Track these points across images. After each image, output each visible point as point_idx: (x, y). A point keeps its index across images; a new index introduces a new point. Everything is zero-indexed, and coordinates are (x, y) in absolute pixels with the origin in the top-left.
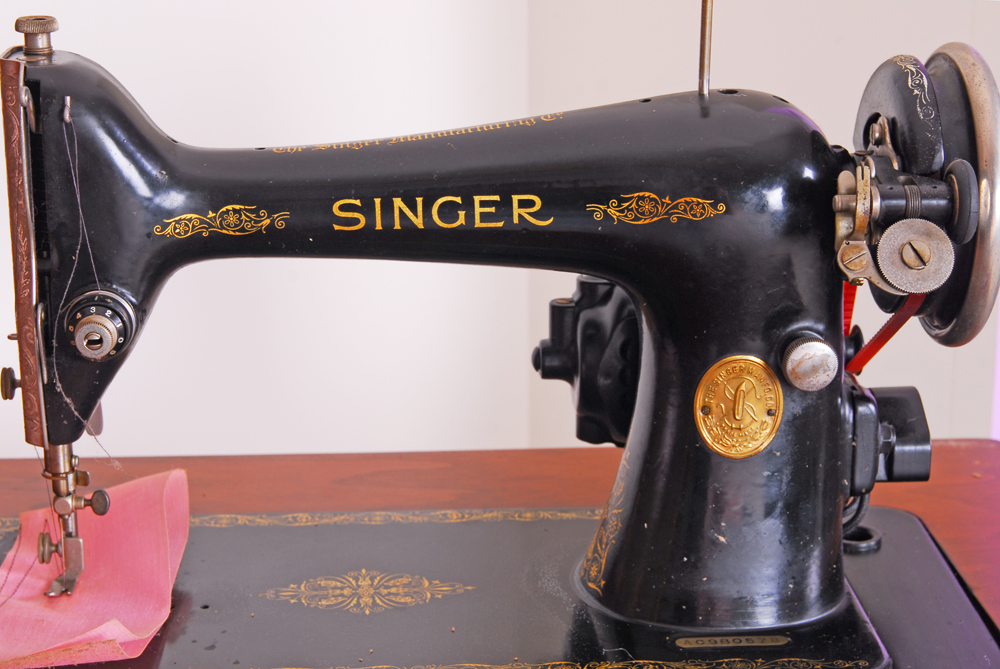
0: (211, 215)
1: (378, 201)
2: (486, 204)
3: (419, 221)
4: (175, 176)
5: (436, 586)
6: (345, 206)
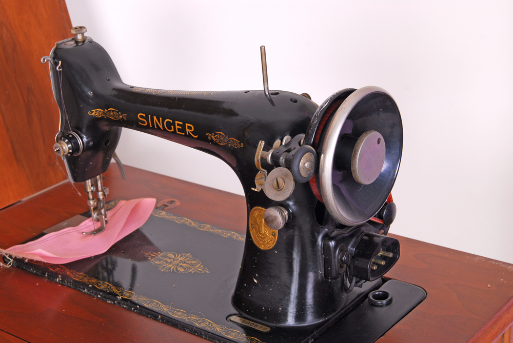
0: (106, 111)
1: (150, 116)
2: (178, 125)
3: (161, 126)
4: (96, 94)
5: (199, 268)
6: (141, 116)
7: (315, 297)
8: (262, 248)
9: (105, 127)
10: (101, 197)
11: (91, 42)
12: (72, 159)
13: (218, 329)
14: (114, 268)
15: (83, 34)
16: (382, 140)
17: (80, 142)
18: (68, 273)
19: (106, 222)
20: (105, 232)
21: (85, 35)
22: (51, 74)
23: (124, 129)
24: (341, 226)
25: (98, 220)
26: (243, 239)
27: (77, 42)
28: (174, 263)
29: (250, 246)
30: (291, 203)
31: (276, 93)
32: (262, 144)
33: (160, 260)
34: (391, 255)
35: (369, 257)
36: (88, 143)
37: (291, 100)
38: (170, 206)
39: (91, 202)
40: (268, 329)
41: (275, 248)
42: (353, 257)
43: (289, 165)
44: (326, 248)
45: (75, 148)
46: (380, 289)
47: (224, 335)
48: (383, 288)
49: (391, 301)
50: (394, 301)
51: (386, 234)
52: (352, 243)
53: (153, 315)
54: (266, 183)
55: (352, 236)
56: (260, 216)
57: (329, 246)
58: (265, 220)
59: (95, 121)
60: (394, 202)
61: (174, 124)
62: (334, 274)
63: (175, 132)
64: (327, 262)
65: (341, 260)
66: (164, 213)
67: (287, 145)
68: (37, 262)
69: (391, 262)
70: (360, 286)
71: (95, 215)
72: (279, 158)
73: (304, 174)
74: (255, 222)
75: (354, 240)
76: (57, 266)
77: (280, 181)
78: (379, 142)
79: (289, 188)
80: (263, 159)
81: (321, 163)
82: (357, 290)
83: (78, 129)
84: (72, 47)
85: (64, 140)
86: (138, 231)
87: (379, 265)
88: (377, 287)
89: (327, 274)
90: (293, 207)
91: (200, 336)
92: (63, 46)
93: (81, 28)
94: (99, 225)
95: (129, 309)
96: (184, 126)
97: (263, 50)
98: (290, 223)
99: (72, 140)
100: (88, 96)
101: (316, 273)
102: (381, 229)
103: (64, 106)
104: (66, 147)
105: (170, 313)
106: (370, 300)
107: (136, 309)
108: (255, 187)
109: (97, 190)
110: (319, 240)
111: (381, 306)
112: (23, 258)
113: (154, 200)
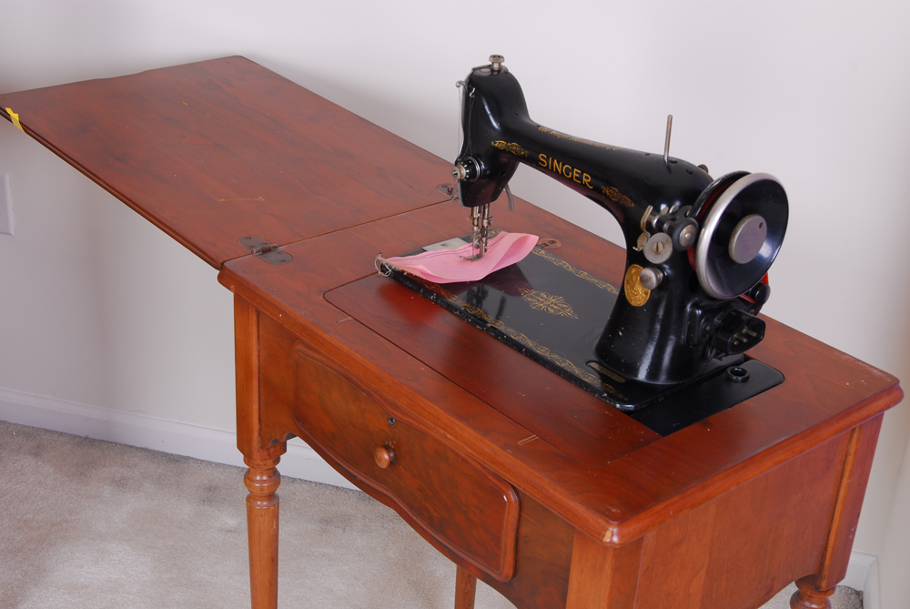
0: (509, 144)
1: (551, 159)
2: (577, 173)
3: (560, 171)
5: (569, 312)
6: (542, 157)
7: (672, 359)
8: (633, 303)
9: (504, 159)
10: (485, 225)
11: (507, 72)
12: (467, 184)
13: (577, 371)
14: (484, 298)
15: (500, 64)
16: (765, 225)
17: (478, 168)
18: (443, 293)
19: (486, 250)
20: (482, 260)
21: (503, 64)
23: (521, 164)
24: (712, 299)
25: (478, 247)
26: (616, 292)
27: (492, 70)
28: (546, 303)
29: (622, 300)
30: (666, 267)
31: (675, 162)
32: (650, 208)
33: (532, 298)
34: (754, 334)
35: (732, 333)
36: (485, 171)
37: (687, 171)
38: (551, 246)
39: (475, 228)
40: (623, 381)
41: (644, 306)
42: (717, 330)
43: (670, 232)
44: (693, 314)
45: (473, 173)
46: (741, 366)
47: (581, 377)
48: (743, 366)
49: (748, 378)
50: (750, 379)
51: (756, 314)
52: (718, 316)
53: (518, 347)
54: (647, 245)
55: (720, 309)
56: (638, 273)
57: (695, 313)
58: (641, 278)
59: (497, 150)
61: (572, 171)
62: (696, 341)
63: (572, 179)
64: (691, 329)
65: (705, 329)
66: (543, 252)
67: (673, 213)
68: (416, 276)
69: (754, 341)
70: (720, 359)
71: (476, 241)
72: (663, 224)
73: (683, 243)
74: (631, 278)
75: (721, 313)
76: (433, 284)
77: (661, 246)
78: (761, 226)
79: (666, 253)
80: (649, 223)
81: (701, 236)
82: (717, 363)
83: (478, 157)
84: (486, 75)
85: (463, 165)
86: (514, 265)
87: (741, 342)
88: (738, 364)
89: (689, 339)
90: (669, 271)
91: (559, 374)
92: (478, 72)
93: (499, 57)
94: (478, 251)
95: (496, 338)
96: (581, 175)
97: (670, 119)
98: (663, 285)
99: (471, 166)
100: (494, 128)
101: (678, 337)
102: (751, 309)
103: (469, 133)
104: (464, 172)
105: (534, 349)
106: (727, 374)
107: (503, 338)
108: (636, 247)
109: (483, 218)
110: (689, 306)
111: (736, 382)
112: (403, 272)
113: (537, 238)
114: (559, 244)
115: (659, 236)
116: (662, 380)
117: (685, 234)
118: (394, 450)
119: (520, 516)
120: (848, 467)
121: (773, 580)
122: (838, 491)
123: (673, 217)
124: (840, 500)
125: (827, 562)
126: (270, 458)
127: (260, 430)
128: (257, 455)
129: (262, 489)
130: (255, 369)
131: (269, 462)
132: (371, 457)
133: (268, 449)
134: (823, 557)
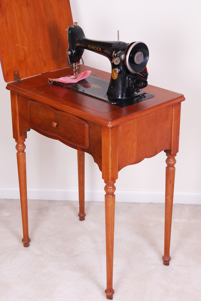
0: (81, 44)
1: (91, 46)
3: (93, 49)
4: (79, 40)
5: (100, 87)
6: (89, 46)
8: (114, 79)
9: (80, 49)
10: (77, 69)
11: (79, 26)
12: (71, 56)
13: (102, 98)
17: (73, 52)
19: (77, 76)
20: (77, 79)
21: (77, 24)
22: (68, 34)
23: (85, 49)
25: (75, 76)
26: (110, 78)
27: (75, 26)
28: (94, 86)
29: (112, 79)
31: (121, 42)
32: (114, 52)
33: (91, 85)
34: (145, 84)
35: (139, 84)
36: (75, 53)
37: (123, 44)
38: (95, 75)
39: (74, 70)
41: (117, 79)
43: (119, 57)
45: (72, 53)
50: (146, 97)
53: (87, 95)
54: (115, 61)
57: (129, 79)
58: (115, 72)
59: (78, 47)
60: (148, 72)
61: (96, 48)
62: (130, 86)
63: (97, 50)
64: (129, 83)
69: (145, 86)
71: (75, 74)
72: (118, 55)
73: (122, 59)
74: (113, 73)
75: (136, 79)
76: (64, 84)
77: (117, 60)
78: (141, 54)
79: (119, 62)
80: (114, 56)
81: (126, 57)
82: (137, 94)
83: (73, 49)
85: (69, 51)
88: (143, 94)
89: (128, 86)
92: (71, 27)
94: (75, 77)
96: (99, 48)
97: (118, 31)
98: (120, 72)
99: (71, 51)
100: (76, 40)
103: (70, 42)
104: (70, 53)
105: (91, 94)
107: (83, 93)
108: (112, 62)
109: (76, 67)
110: (127, 78)
111: (143, 98)
112: (56, 81)
113: (91, 71)
114: (98, 75)
115: (117, 58)
116: (124, 98)
117: (123, 56)
118: (57, 122)
119: (89, 129)
120: (173, 118)
121: (157, 149)
122: (172, 126)
123: (120, 53)
124: (173, 128)
125: (172, 146)
126: (23, 139)
127: (20, 130)
128: (19, 138)
129: (21, 149)
130: (18, 113)
131: (23, 141)
132: (51, 126)
133: (22, 137)
134: (171, 145)
